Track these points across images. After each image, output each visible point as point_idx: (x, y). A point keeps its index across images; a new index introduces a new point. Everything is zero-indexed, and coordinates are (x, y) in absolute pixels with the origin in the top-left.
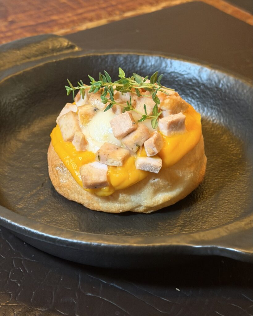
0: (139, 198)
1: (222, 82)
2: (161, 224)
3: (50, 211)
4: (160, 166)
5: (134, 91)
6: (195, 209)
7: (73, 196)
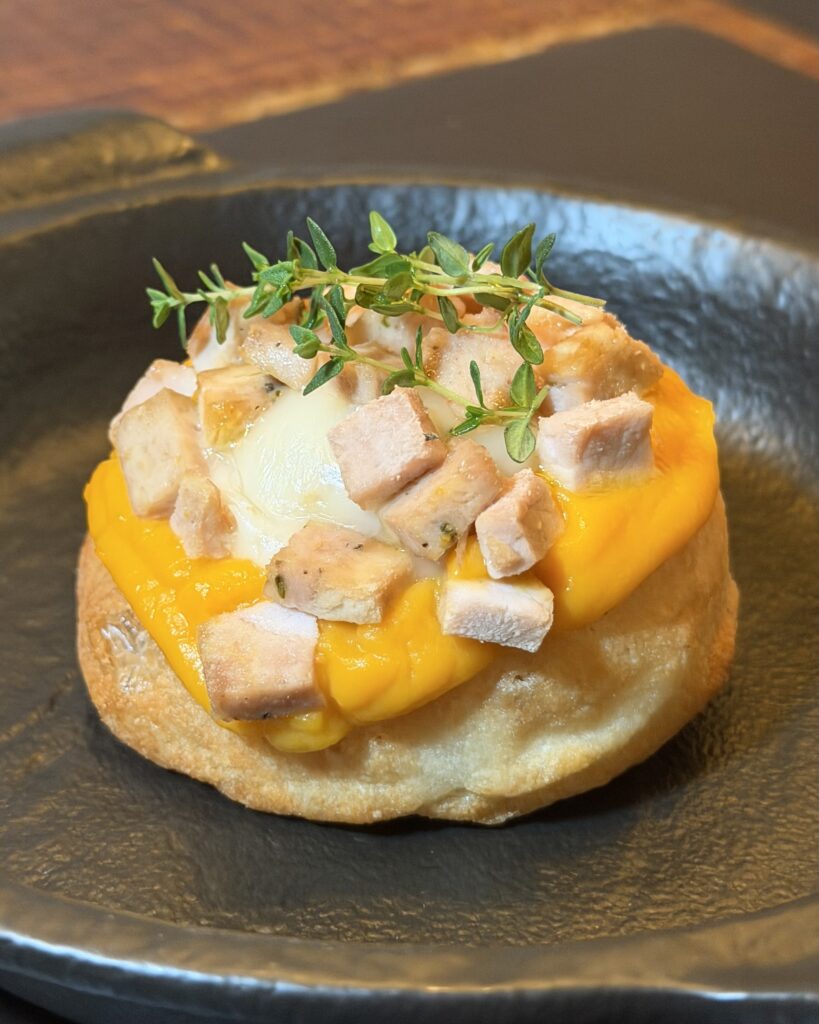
0: (456, 759)
1: (786, 286)
2: (550, 873)
3: (75, 818)
4: (546, 620)
5: (432, 310)
6: (695, 806)
7: (174, 751)
